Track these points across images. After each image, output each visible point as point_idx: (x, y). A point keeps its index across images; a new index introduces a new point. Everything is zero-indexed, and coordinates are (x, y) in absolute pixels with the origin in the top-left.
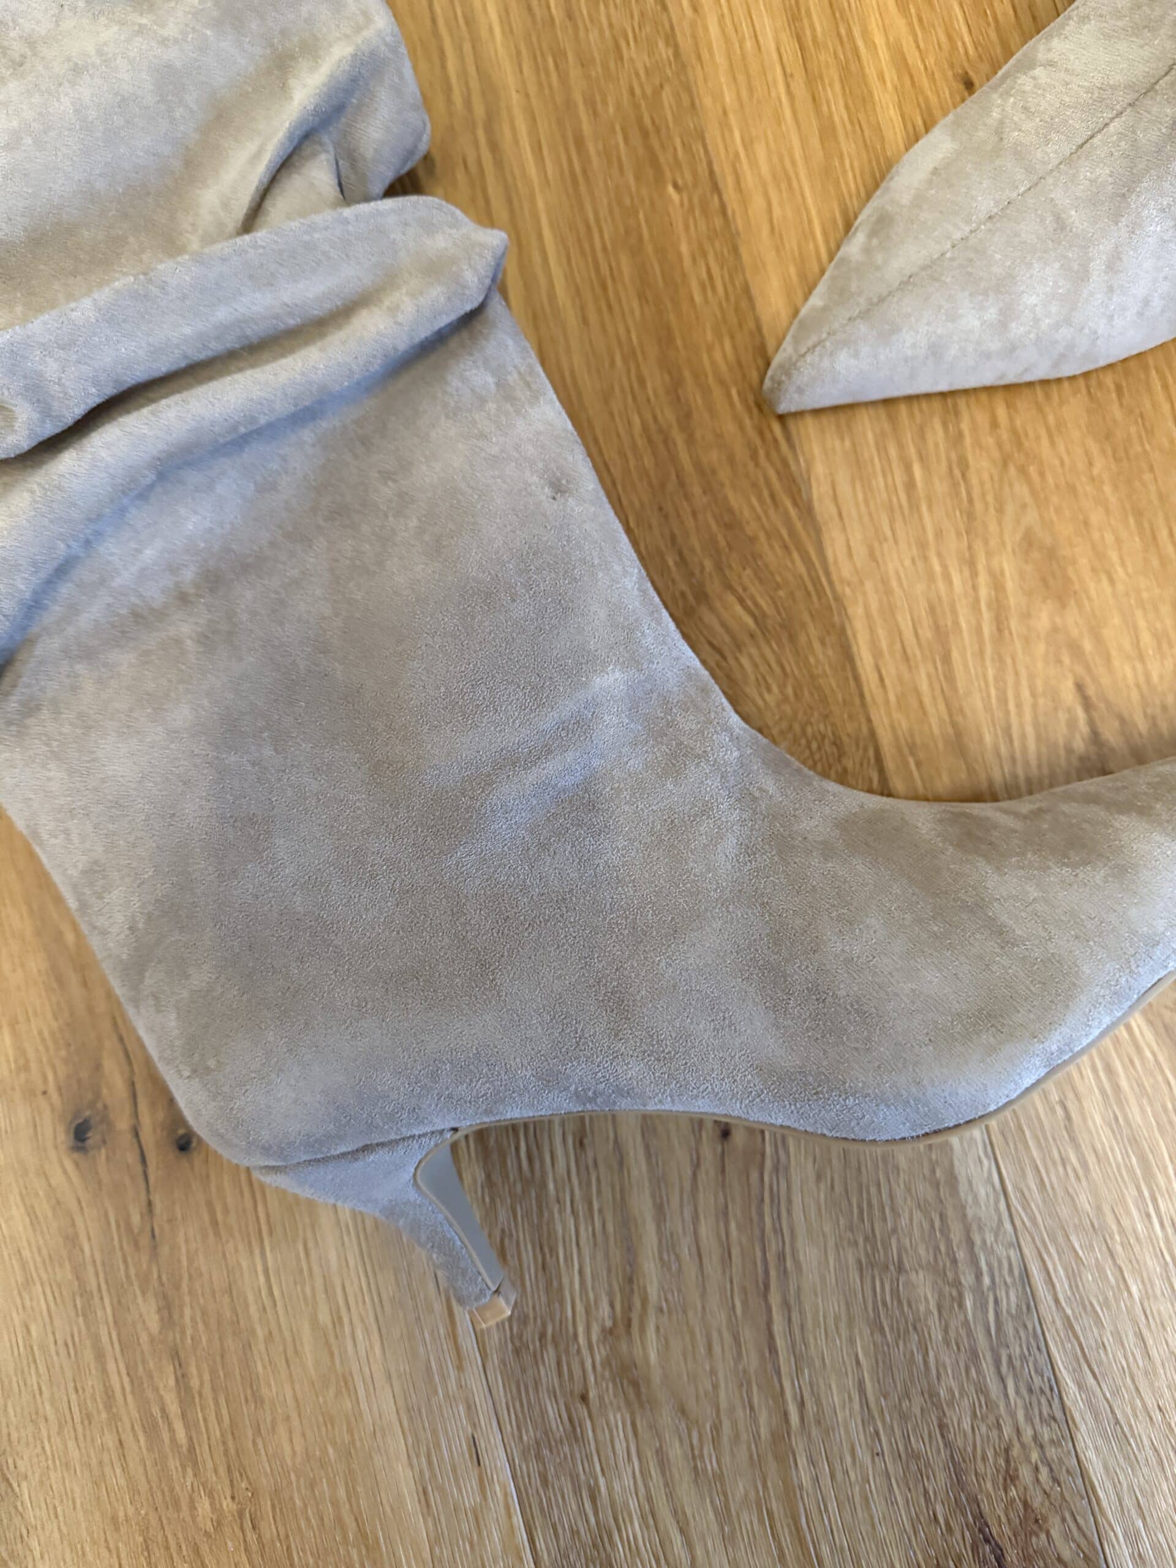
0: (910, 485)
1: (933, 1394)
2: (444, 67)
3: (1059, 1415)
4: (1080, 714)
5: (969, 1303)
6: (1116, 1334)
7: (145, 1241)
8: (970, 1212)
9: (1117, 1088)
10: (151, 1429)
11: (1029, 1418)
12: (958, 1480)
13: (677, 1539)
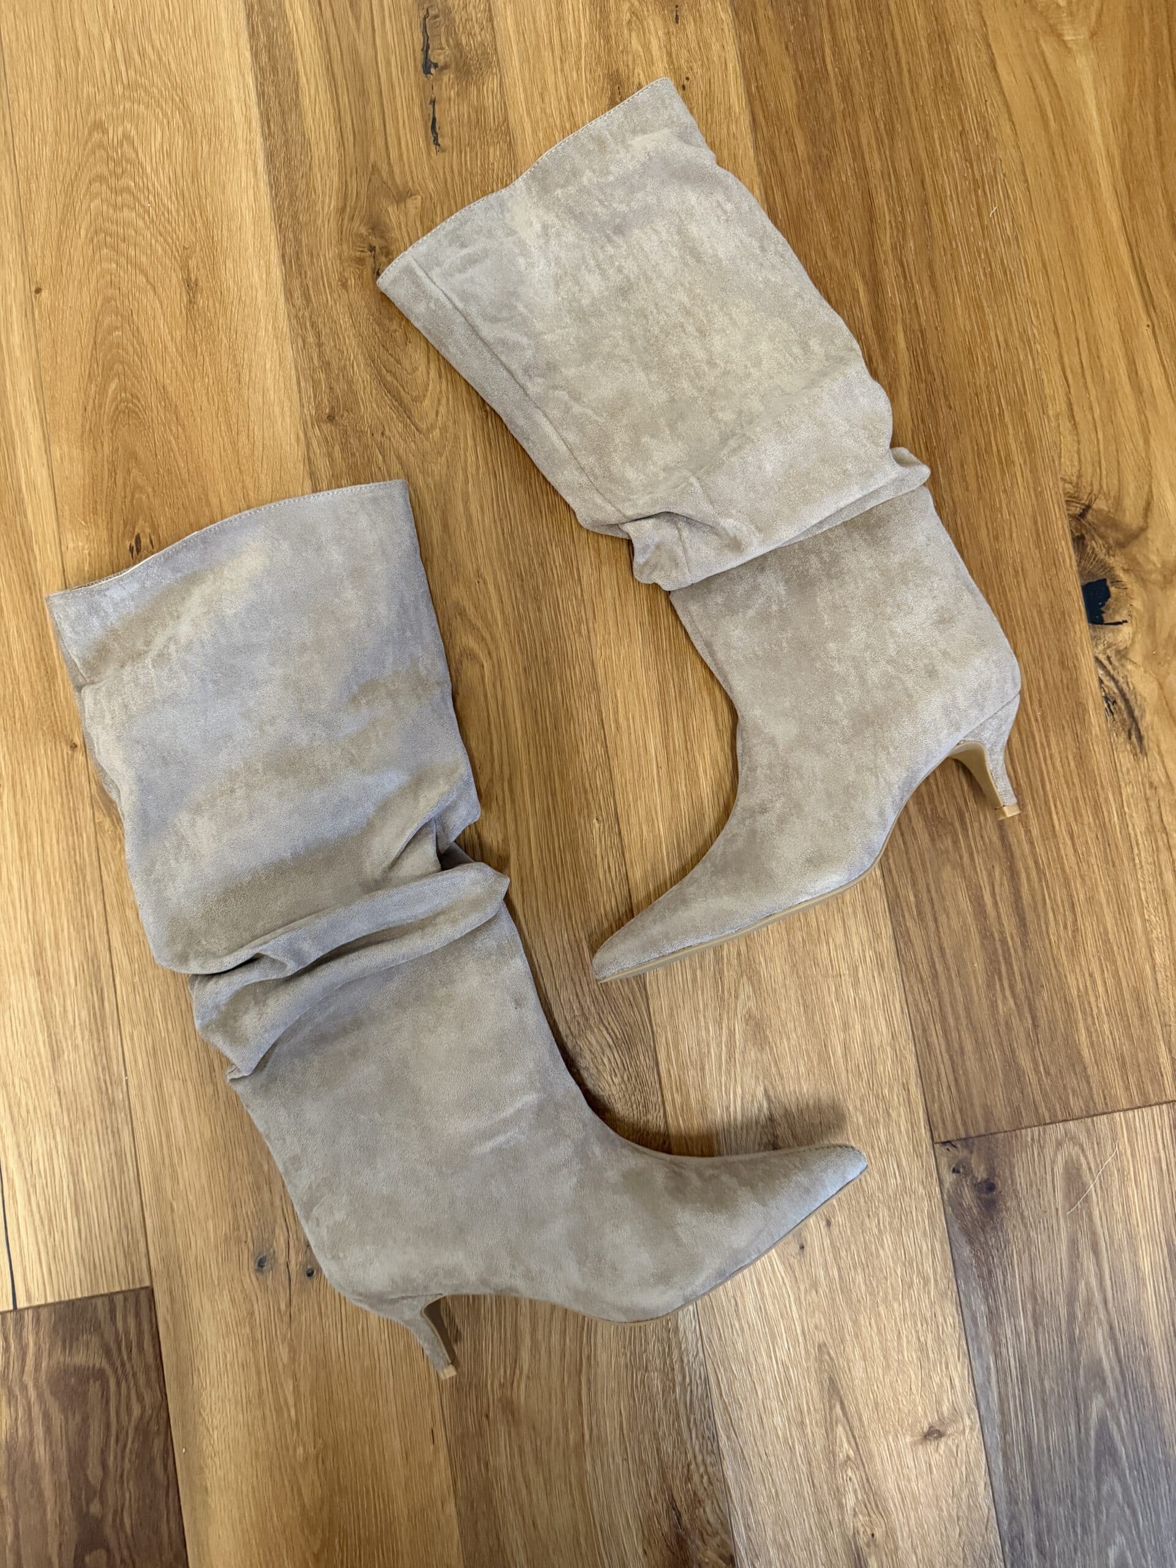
0: (694, 980)
1: (655, 1433)
2: (492, 749)
3: (716, 1451)
4: (765, 1105)
5: (678, 1390)
6: (749, 1414)
7: (286, 1318)
8: (683, 1346)
9: (762, 1294)
10: (279, 1411)
11: (701, 1451)
12: (663, 1476)
13: (524, 1492)
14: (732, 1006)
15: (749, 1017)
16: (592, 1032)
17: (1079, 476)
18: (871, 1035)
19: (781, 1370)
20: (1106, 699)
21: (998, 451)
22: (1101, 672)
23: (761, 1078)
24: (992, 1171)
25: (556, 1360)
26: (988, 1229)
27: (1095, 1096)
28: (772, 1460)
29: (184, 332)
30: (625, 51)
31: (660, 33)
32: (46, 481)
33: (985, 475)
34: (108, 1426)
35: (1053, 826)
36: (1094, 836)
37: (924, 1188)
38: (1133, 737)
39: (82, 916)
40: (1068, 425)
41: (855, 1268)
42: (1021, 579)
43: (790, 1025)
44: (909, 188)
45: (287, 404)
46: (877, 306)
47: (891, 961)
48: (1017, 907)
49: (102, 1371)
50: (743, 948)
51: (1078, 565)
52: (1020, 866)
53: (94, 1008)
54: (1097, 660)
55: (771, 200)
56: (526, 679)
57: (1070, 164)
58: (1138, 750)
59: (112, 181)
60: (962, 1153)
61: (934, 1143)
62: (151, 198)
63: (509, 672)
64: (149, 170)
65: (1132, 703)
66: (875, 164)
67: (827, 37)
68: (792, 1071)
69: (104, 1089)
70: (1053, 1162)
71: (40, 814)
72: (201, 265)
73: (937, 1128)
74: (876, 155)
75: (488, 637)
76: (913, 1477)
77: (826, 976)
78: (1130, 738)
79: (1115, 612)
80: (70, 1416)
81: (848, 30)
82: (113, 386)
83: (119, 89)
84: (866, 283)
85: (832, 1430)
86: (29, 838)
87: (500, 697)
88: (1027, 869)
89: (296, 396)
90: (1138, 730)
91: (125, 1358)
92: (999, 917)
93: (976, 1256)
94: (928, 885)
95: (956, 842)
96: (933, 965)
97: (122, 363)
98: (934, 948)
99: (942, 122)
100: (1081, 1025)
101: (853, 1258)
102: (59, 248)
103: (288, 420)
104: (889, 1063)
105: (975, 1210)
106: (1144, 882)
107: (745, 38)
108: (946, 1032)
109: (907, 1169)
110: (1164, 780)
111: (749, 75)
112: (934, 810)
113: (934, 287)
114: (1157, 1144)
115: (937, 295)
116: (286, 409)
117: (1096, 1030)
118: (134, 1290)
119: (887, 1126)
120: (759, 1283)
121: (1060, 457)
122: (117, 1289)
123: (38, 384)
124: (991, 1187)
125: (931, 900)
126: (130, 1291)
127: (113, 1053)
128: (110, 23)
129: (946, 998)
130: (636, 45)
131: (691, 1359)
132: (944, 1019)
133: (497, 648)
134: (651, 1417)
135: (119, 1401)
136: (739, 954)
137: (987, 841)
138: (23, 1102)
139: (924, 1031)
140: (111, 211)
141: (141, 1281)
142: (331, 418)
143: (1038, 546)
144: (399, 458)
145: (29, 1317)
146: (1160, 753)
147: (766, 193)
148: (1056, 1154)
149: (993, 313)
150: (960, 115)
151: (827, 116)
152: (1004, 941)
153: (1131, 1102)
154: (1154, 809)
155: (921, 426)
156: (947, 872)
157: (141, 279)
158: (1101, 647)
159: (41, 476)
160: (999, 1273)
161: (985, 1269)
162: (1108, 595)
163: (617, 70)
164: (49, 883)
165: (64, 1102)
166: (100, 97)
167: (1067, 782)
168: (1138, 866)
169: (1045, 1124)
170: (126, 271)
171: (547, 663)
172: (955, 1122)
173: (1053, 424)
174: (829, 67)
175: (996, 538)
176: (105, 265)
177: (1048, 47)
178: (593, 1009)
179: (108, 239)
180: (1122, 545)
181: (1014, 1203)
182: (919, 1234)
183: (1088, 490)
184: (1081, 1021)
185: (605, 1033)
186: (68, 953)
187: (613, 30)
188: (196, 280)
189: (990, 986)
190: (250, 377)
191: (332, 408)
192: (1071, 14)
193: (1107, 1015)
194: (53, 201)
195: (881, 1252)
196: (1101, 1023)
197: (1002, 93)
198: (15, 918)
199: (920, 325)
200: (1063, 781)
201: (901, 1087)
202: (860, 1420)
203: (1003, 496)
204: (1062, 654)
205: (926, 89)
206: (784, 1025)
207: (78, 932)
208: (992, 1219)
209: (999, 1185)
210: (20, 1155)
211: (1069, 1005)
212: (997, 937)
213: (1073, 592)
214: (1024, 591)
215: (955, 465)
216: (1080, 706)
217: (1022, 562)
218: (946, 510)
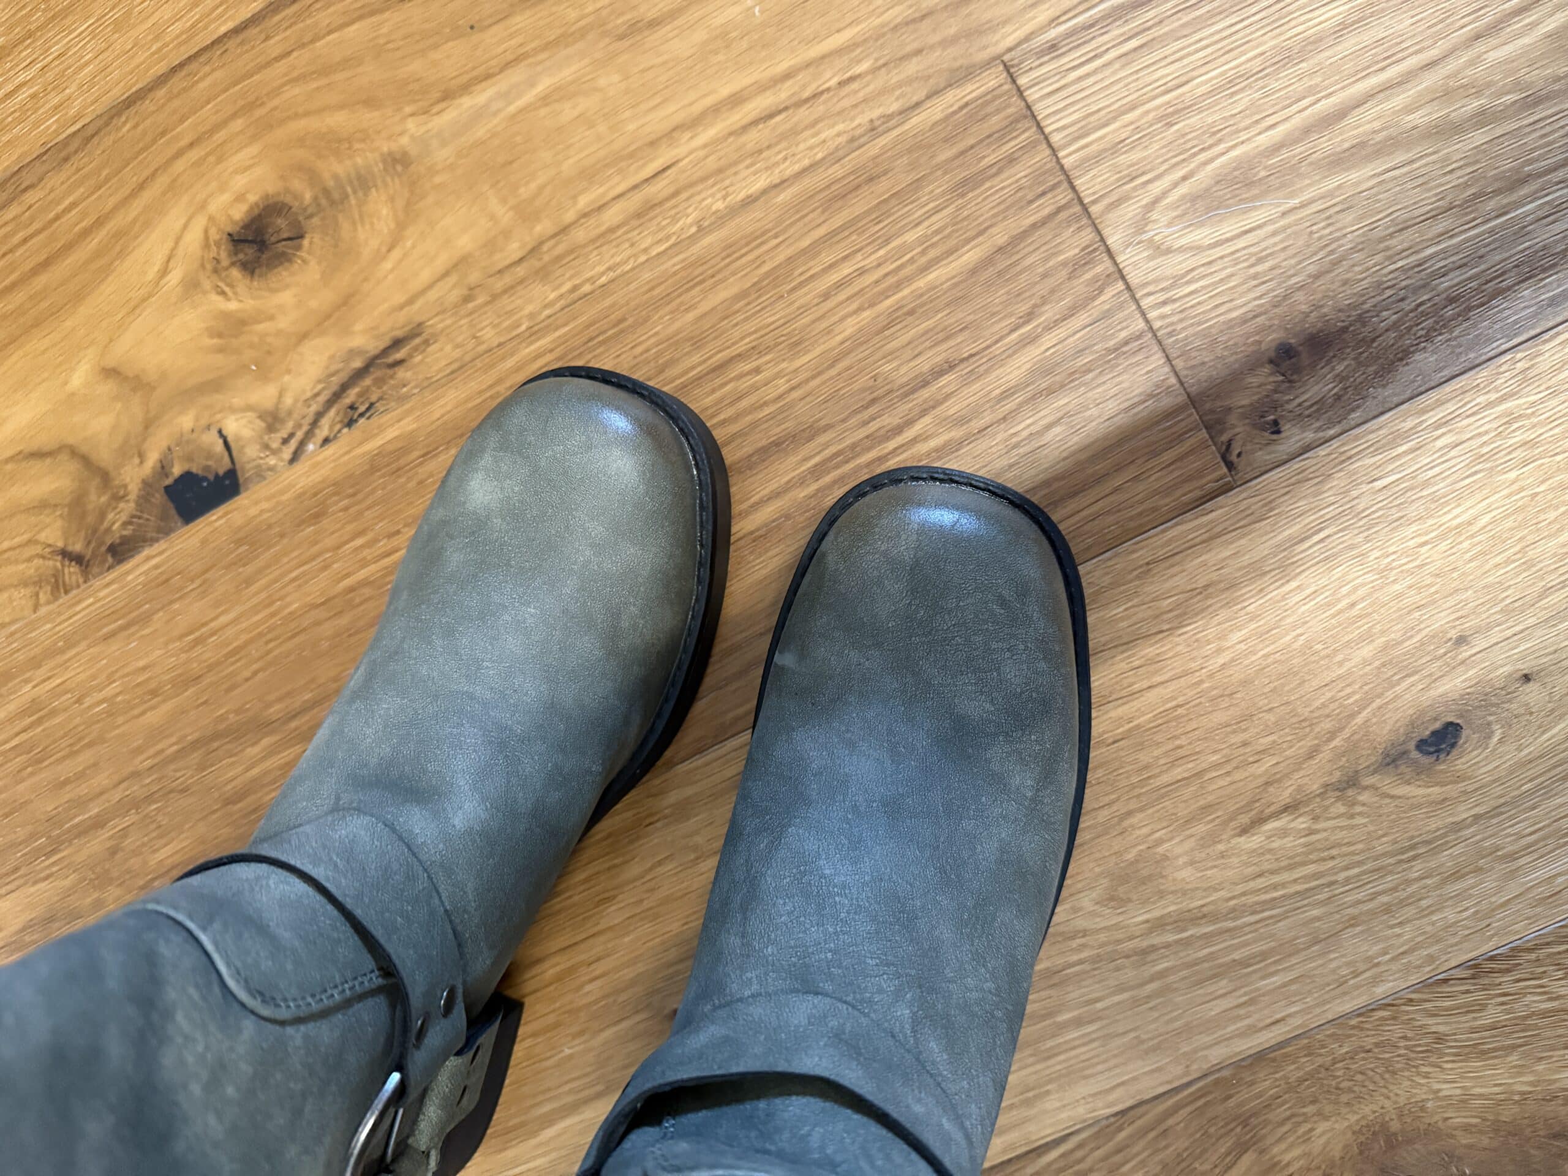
14: (1102, 937)
17: (23, 583)
20: (350, 423)
21: (24, 730)
22: (311, 447)
24: (1251, 360)
26: (1366, 331)
27: (1046, 212)
33: (64, 743)
38: (399, 356)
42: (204, 630)
51: (157, 540)
54: (295, 458)
58: (417, 341)
60: (1238, 428)
61: (1235, 486)
65: (343, 376)
70: (1198, 249)
73: (1206, 487)
78: (400, 362)
79: (209, 455)
90: (385, 352)
93: (1428, 338)
100: (921, 283)
105: (1340, 368)
106: (635, 256)
109: (1307, 520)
110: (453, 279)
114: (1095, 71)
117: (923, 253)
143: (145, 619)
146: (410, 301)
148: (1181, 249)
153: (1032, 145)
154: (508, 279)
155: (25, 869)
158: (272, 461)
160: (1445, 283)
161: (1449, 312)
162: (188, 478)
168: (611, 275)
169: (1128, 288)
172: (1182, 459)
175: (154, 693)
180: (105, 477)
181: (1298, 298)
182: (1421, 461)
183: (38, 562)
184: (914, 287)
193: (887, 241)
196: (904, 249)
203: (88, 701)
204: (301, 523)
208: (1344, 330)
209: (1272, 338)
211: (893, 320)
212: (814, 487)
213: (201, 535)
214: (224, 619)
215: (67, 795)
216: (376, 465)
217: (181, 637)
218: (135, 789)
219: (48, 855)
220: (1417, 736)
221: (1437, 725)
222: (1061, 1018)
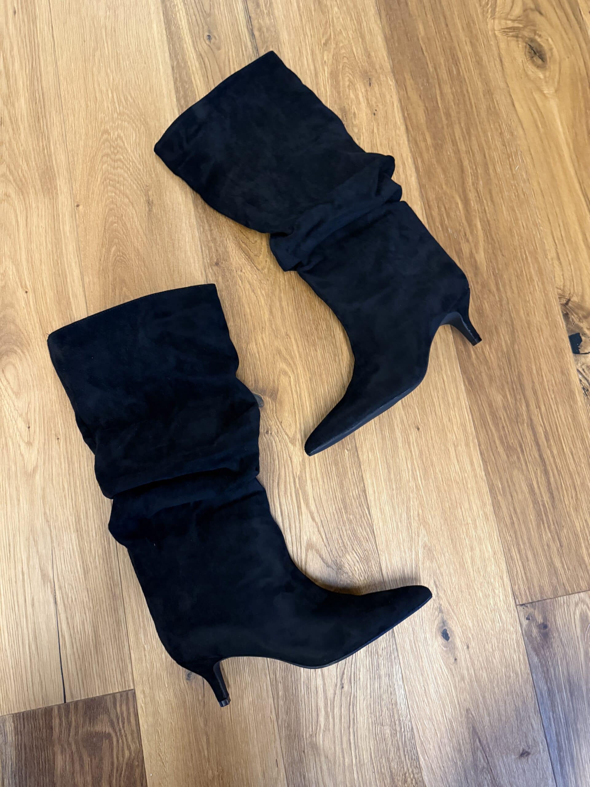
14: (417, 540)
15: (425, 546)
16: (349, 554)
17: (564, 286)
18: (484, 553)
19: (449, 723)
20: (584, 389)
21: (526, 275)
22: (580, 376)
23: (432, 575)
24: (545, 618)
25: (337, 721)
26: (545, 647)
28: (447, 770)
29: (147, 224)
30: (347, 98)
31: (363, 91)
32: (82, 293)
33: (521, 286)
34: (112, 763)
35: (563, 449)
36: (582, 454)
37: (513, 628)
39: (99, 502)
40: (557, 263)
41: (482, 671)
42: (541, 333)
43: (445, 550)
44: (479, 158)
45: (196, 257)
46: (467, 210)
47: (492, 517)
48: (549, 489)
49: (109, 734)
50: (420, 511)
51: (566, 327)
52: (549, 468)
53: (105, 547)
54: (578, 371)
55: (416, 163)
56: (311, 383)
57: (550, 147)
59: (113, 156)
60: (531, 610)
61: (516, 605)
62: (131, 163)
63: (302, 380)
64: (130, 151)
66: (463, 147)
67: (438, 92)
68: (447, 572)
69: (110, 589)
70: (574, 614)
71: (79, 452)
72: (154, 194)
73: (517, 598)
74: (463, 143)
75: (292, 363)
76: (516, 776)
77: (461, 525)
79: (585, 348)
80: (93, 760)
81: (447, 89)
82: (113, 249)
83: (115, 115)
84: (462, 200)
85: (475, 753)
86: (73, 464)
87: (298, 391)
88: (552, 470)
89: (200, 254)
91: (121, 727)
92: (541, 493)
93: (540, 661)
94: (507, 479)
95: (519, 458)
96: (511, 518)
97: (118, 238)
98: (512, 509)
99: (491, 129)
100: (583, 545)
101: (481, 664)
102: (87, 187)
103: (197, 265)
104: (493, 566)
105: (538, 639)
107: (402, 93)
108: (519, 552)
109: (504, 619)
111: (403, 109)
112: (508, 443)
113: (492, 201)
115: (494, 205)
116: (196, 260)
118: (125, 691)
119: (494, 597)
120: (436, 679)
121: (555, 277)
122: (117, 691)
123: (78, 248)
124: (545, 627)
125: (509, 486)
126: (123, 691)
127: (115, 570)
128: (111, 85)
129: (518, 533)
130: (352, 96)
131: (404, 719)
132: (518, 544)
133: (297, 368)
134: (385, 749)
135: (118, 751)
136: (418, 515)
137: (533, 457)
138: (70, 595)
139: (509, 550)
140: (112, 169)
141: (129, 686)
142: (217, 264)
143: (547, 318)
144: (249, 282)
145: (72, 707)
147: (414, 161)
148: (575, 610)
149: (520, 214)
150: (499, 126)
151: (440, 126)
152: (544, 505)
155: (491, 264)
156: (515, 472)
157: (126, 200)
158: (579, 365)
159: (79, 291)
161: (545, 669)
162: (580, 340)
163: (344, 107)
164: (83, 487)
165: (90, 595)
166: (107, 119)
167: (568, 429)
169: (570, 594)
170: (119, 197)
171: (321, 375)
172: (526, 594)
173: (550, 263)
174: (440, 105)
175: (528, 314)
176: (110, 194)
177: (537, 96)
178: (349, 543)
179: (111, 182)
180: (586, 317)
181: (557, 634)
182: (512, 652)
183: (569, 293)
184: (583, 543)
185: (355, 555)
186: (92, 521)
187: (341, 89)
188: (152, 200)
189: (539, 527)
190: (179, 245)
191: (218, 259)
192: (546, 82)
194: (85, 165)
195: (494, 661)
197: (517, 115)
198: (66, 504)
199: (487, 218)
200: (566, 427)
201: (499, 578)
202: (489, 747)
203: (530, 296)
204: (561, 368)
205: (483, 114)
206: (442, 549)
207: (97, 510)
208: (547, 643)
209: (549, 625)
210: (68, 623)
211: (576, 535)
212: (540, 503)
213: (565, 339)
214: (542, 339)
215: (507, 282)
216: (572, 392)
217: (540, 326)
218: (504, 302)
219: (493, 272)
220: (448, 630)
221: (449, 635)
222: (399, 524)
